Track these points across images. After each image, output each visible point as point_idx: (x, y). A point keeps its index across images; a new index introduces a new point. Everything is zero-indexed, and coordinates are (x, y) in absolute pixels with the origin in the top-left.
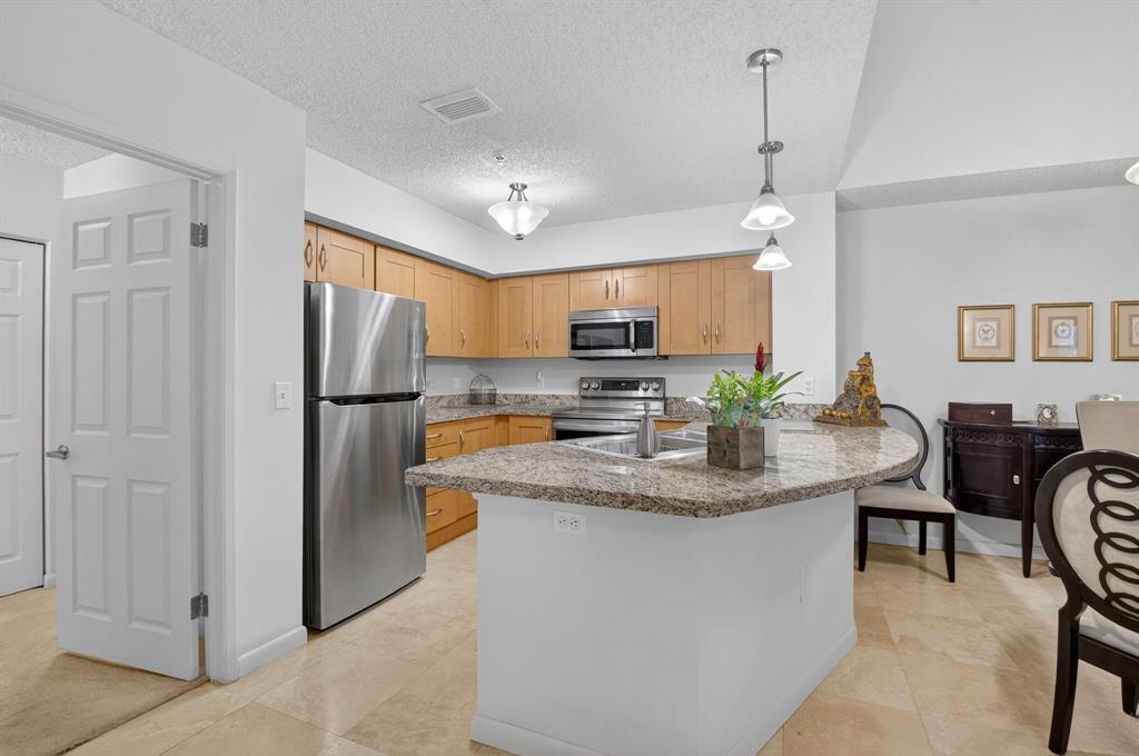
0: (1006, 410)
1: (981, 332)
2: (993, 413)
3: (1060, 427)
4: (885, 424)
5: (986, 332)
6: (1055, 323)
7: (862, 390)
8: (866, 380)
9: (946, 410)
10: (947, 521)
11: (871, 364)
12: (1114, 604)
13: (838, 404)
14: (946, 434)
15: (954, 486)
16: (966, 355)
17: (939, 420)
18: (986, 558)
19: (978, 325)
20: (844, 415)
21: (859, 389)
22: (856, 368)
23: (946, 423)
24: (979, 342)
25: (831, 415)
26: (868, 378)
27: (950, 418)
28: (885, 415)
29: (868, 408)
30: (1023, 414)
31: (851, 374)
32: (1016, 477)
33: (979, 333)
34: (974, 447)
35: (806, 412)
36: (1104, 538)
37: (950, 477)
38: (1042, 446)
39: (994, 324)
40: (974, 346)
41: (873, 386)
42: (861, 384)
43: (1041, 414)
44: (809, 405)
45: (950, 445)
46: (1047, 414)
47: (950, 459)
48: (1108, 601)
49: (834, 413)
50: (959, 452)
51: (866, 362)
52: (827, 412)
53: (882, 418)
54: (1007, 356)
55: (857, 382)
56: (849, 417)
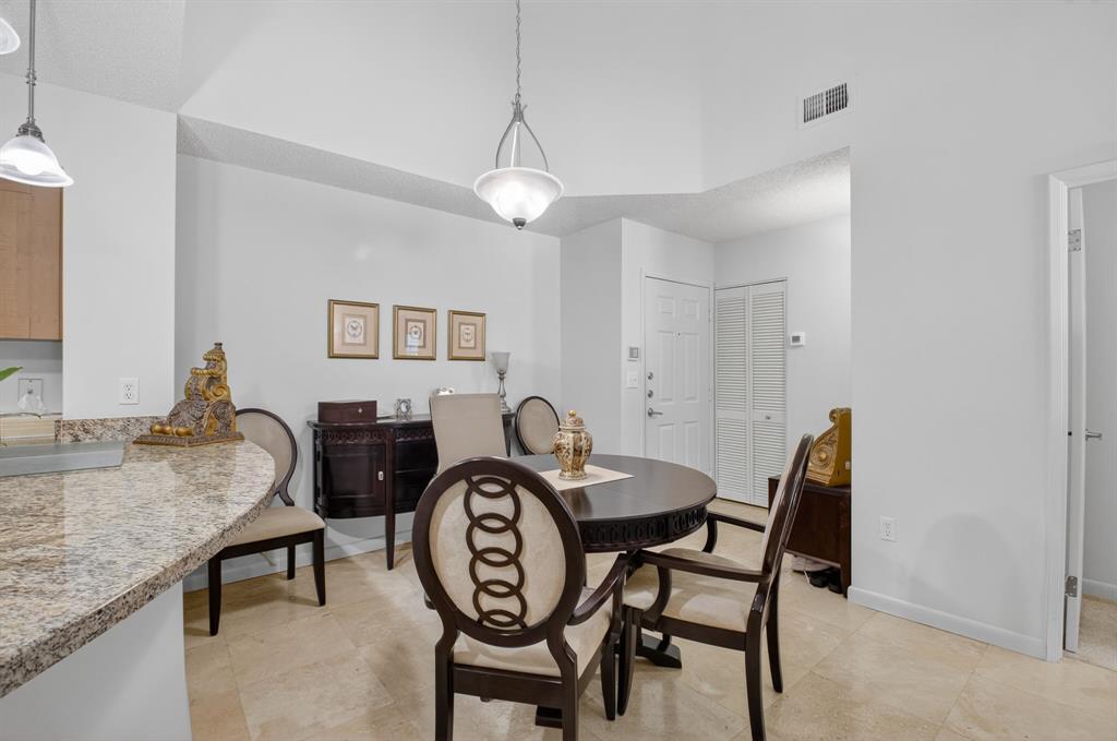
0: (371, 407)
1: (350, 329)
2: (360, 411)
3: (414, 420)
4: (241, 437)
5: (354, 329)
6: (411, 324)
7: (209, 393)
8: (216, 380)
9: (316, 411)
10: (316, 538)
11: (223, 359)
12: (486, 623)
13: (174, 414)
14: (315, 438)
15: (324, 493)
16: (336, 352)
17: (308, 422)
18: (353, 559)
19: (348, 320)
20: (182, 430)
21: (204, 392)
22: (203, 365)
23: (316, 426)
24: (348, 339)
25: (163, 432)
26: (219, 378)
27: (320, 419)
28: (241, 425)
29: (218, 418)
30: (386, 411)
31: (195, 373)
32: (381, 473)
33: (350, 331)
34: (345, 448)
35: (124, 429)
36: (478, 556)
37: (320, 485)
38: (401, 439)
39: (361, 321)
40: (344, 344)
41: (224, 387)
42: (208, 386)
43: (399, 408)
44: (128, 420)
45: (320, 449)
46: (404, 409)
47: (320, 464)
48: (480, 621)
49: (168, 428)
50: (328, 455)
51: (217, 356)
52: (157, 427)
53: (237, 430)
54: (372, 353)
55: (203, 382)
56: (189, 434)
